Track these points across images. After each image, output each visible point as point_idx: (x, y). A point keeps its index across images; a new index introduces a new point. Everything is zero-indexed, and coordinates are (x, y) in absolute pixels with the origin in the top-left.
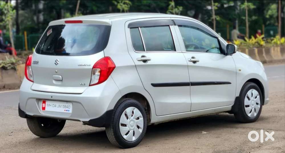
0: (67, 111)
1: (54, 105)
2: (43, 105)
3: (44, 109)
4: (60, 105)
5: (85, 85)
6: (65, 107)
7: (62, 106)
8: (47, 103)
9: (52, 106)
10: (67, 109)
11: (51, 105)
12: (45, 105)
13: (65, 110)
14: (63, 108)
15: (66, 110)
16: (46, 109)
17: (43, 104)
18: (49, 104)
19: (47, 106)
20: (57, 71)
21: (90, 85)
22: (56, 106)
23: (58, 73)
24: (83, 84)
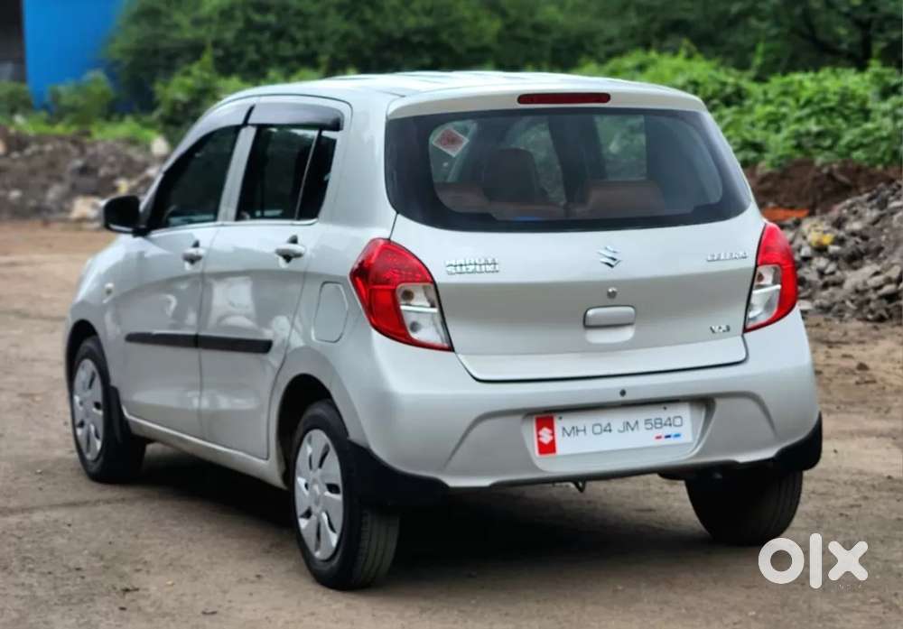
0: (668, 437)
1: (600, 425)
2: (539, 436)
3: (548, 448)
4: (632, 424)
5: (728, 329)
6: (659, 423)
7: (641, 424)
8: (559, 424)
9: (589, 429)
10: (667, 430)
11: (585, 430)
12: (553, 434)
13: (659, 438)
14: (648, 429)
15: (663, 436)
16: (563, 445)
17: (541, 433)
18: (573, 428)
19: (563, 435)
20: (614, 290)
21: (746, 330)
22: (612, 428)
23: (617, 297)
24: (724, 328)
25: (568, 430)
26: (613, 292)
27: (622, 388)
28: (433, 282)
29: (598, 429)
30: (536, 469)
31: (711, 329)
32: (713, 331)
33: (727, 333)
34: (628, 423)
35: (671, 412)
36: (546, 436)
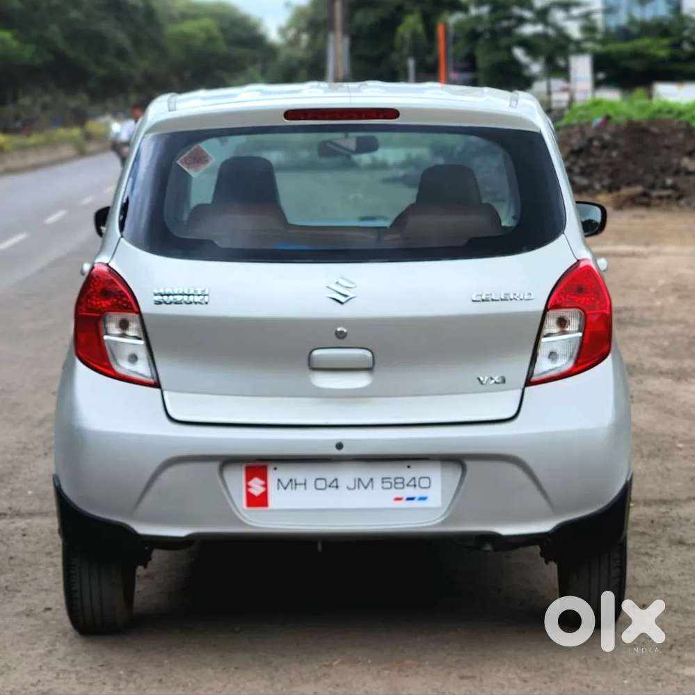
0: (411, 499)
1: (324, 479)
2: (248, 487)
3: (258, 501)
5: (504, 381)
6: (398, 483)
7: (378, 483)
8: (273, 475)
9: (310, 483)
10: (410, 492)
11: (305, 484)
12: (265, 486)
13: (398, 499)
14: (385, 488)
16: (277, 498)
17: (252, 483)
18: (291, 480)
19: (278, 488)
20: (345, 331)
21: (529, 382)
22: (339, 484)
23: (347, 338)
24: (496, 379)
25: (285, 482)
26: (342, 332)
27: (338, 441)
28: (139, 312)
29: (321, 484)
30: (242, 523)
31: (479, 379)
32: (481, 382)
33: (502, 386)
34: (359, 480)
35: (416, 471)
36: (257, 487)
